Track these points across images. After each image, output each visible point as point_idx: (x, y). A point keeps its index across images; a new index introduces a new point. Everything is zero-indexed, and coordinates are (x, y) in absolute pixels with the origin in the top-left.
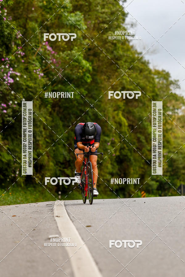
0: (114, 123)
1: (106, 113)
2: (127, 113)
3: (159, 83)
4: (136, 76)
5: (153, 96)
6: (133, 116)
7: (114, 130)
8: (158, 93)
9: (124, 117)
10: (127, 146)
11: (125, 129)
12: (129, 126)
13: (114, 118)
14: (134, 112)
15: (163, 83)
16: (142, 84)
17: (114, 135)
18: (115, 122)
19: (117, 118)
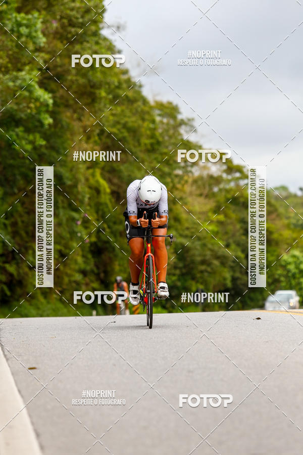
0: (87, 189)
1: (73, 172)
2: (109, 172)
3: (162, 122)
4: (123, 111)
5: (152, 145)
6: (120, 178)
7: (86, 200)
8: (160, 139)
9: (104, 178)
10: (109, 227)
11: (106, 198)
12: (113, 193)
13: (87, 180)
14: (120, 171)
15: (168, 124)
16: (130, 124)
17: (88, 208)
18: (90, 187)
19: (92, 181)
